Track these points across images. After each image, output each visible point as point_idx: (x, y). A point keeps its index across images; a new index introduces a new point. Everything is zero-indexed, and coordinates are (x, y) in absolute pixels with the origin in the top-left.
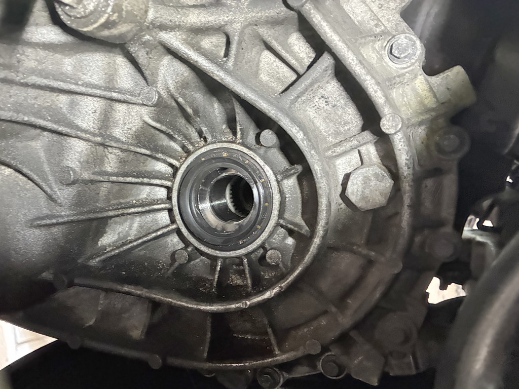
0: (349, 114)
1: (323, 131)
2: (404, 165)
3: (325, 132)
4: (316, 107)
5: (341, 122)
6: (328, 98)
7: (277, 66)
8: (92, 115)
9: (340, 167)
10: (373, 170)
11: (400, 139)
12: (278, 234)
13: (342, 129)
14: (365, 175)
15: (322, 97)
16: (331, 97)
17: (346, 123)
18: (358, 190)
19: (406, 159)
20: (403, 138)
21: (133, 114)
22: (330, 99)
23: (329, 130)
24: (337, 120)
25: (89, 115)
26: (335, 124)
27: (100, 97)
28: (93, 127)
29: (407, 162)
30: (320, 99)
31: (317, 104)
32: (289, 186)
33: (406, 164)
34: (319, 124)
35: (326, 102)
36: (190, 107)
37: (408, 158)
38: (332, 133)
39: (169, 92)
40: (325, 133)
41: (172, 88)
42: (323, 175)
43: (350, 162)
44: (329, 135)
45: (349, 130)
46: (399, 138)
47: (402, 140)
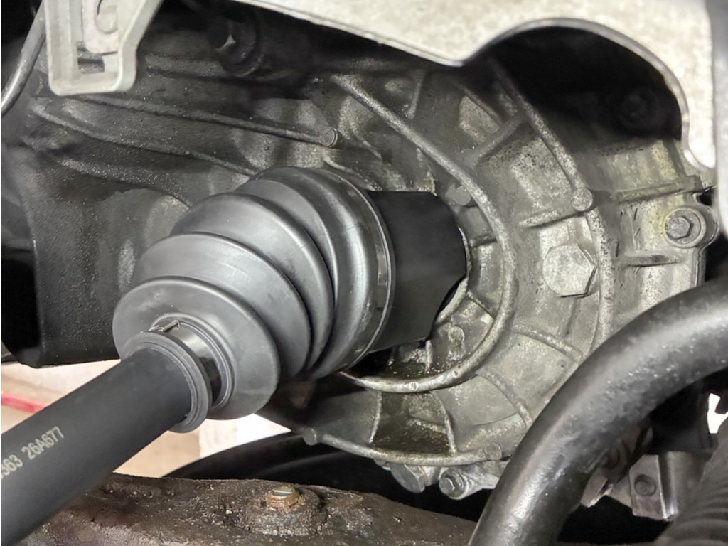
0: (559, 179)
1: (529, 194)
2: (600, 249)
3: (532, 195)
4: (522, 166)
5: (550, 186)
6: (535, 157)
7: (479, 113)
8: (264, 152)
9: (545, 239)
10: (572, 250)
11: (595, 218)
12: (469, 309)
13: (551, 195)
14: (563, 253)
15: (528, 155)
16: (538, 156)
17: (555, 188)
18: (553, 271)
19: (602, 243)
20: (598, 217)
21: (313, 153)
22: (537, 158)
23: (537, 194)
24: (545, 183)
25: (262, 151)
26: (542, 187)
27: (272, 133)
28: (265, 165)
29: (604, 246)
30: (526, 156)
31: (522, 162)
32: (486, 254)
33: (602, 248)
34: (525, 186)
35: (533, 161)
36: (378, 152)
37: (604, 241)
38: (540, 198)
39: (351, 134)
40: (532, 197)
41: (354, 129)
42: (508, 248)
43: (557, 235)
44: (537, 199)
45: (558, 196)
46: (593, 216)
47: (597, 220)
